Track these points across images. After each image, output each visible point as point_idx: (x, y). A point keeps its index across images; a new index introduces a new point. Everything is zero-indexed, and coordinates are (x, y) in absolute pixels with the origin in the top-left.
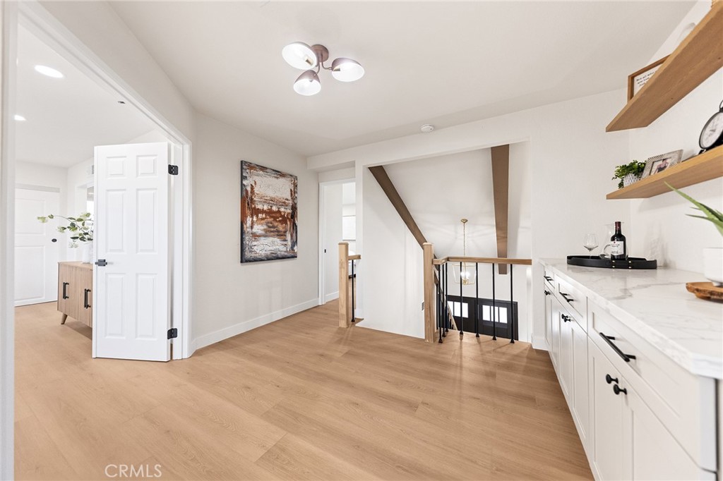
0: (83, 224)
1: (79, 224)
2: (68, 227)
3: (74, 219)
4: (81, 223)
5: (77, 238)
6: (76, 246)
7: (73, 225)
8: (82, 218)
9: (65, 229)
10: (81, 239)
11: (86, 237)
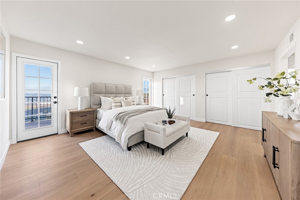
0: (279, 82)
1: (275, 82)
2: (266, 86)
3: (271, 79)
4: (277, 81)
5: (271, 94)
6: (270, 101)
7: (270, 83)
8: (277, 77)
9: (264, 87)
10: (275, 95)
11: (279, 92)
